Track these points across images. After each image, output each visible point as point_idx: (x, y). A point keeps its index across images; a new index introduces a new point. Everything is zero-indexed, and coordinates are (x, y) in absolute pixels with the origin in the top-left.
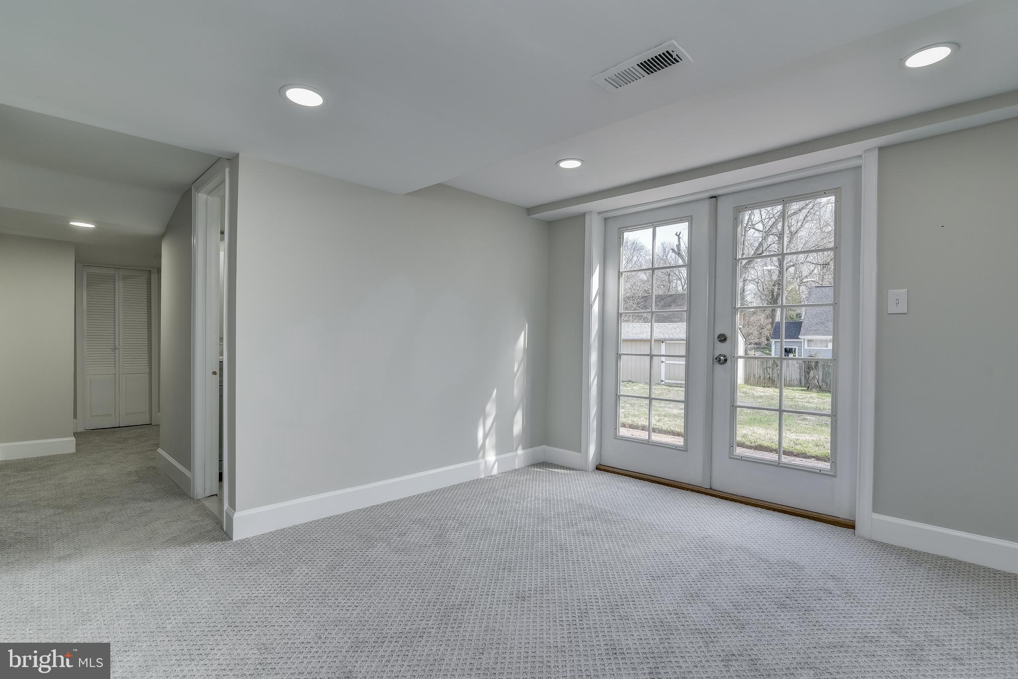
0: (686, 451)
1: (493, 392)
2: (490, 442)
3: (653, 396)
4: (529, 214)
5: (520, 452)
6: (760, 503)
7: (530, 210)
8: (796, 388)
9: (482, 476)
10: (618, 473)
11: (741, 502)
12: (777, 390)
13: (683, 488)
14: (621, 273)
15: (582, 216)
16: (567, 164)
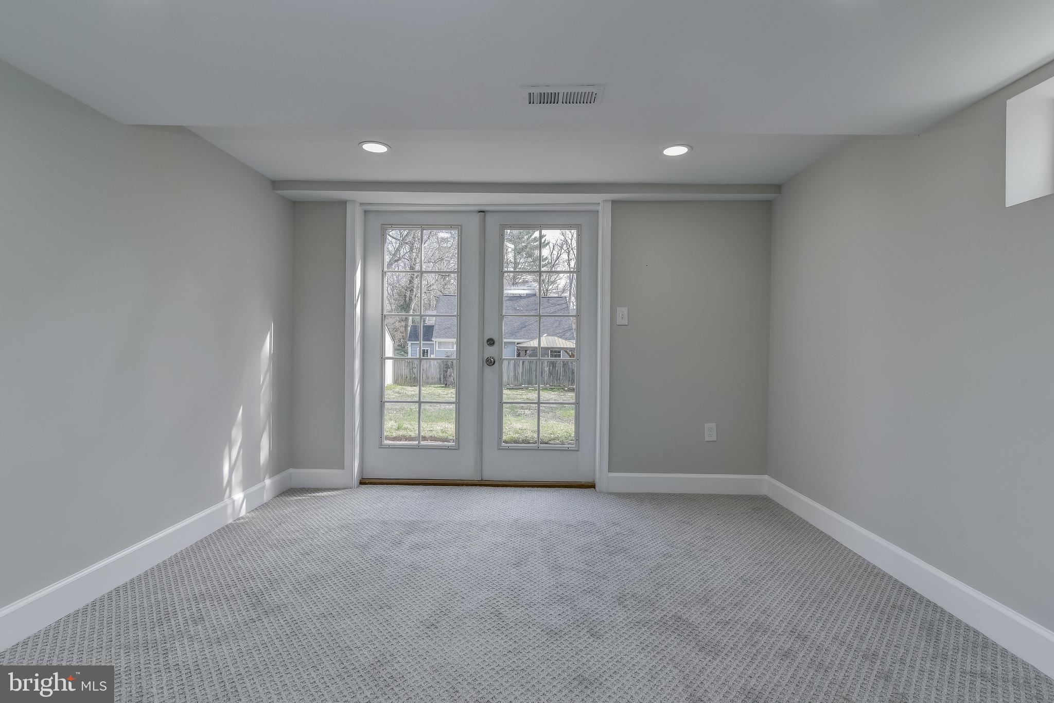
0: (458, 449)
1: (239, 411)
2: (237, 476)
3: (422, 400)
4: (274, 189)
5: (268, 482)
6: (526, 483)
7: (276, 184)
8: (436, 386)
9: (230, 521)
10: (387, 484)
11: (511, 486)
12: (417, 388)
13: (458, 485)
14: (385, 273)
15: (343, 203)
16: (370, 147)
